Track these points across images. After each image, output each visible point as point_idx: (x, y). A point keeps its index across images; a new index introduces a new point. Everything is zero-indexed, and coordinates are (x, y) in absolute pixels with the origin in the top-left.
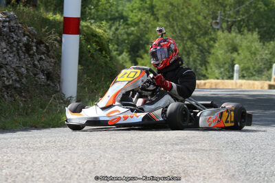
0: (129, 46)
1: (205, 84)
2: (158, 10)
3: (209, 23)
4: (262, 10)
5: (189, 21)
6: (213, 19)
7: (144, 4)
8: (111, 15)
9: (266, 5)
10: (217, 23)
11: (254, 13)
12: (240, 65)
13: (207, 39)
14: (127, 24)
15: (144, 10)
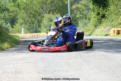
0: (10, 21)
1: (40, 35)
2: (21, 6)
3: (41, 11)
4: (61, 5)
5: (33, 10)
6: (42, 9)
7: (15, 4)
8: (3, 9)
9: (63, 3)
10: (44, 11)
11: (58, 6)
12: (53, 26)
13: (40, 17)
14: (9, 12)
15: (16, 6)
